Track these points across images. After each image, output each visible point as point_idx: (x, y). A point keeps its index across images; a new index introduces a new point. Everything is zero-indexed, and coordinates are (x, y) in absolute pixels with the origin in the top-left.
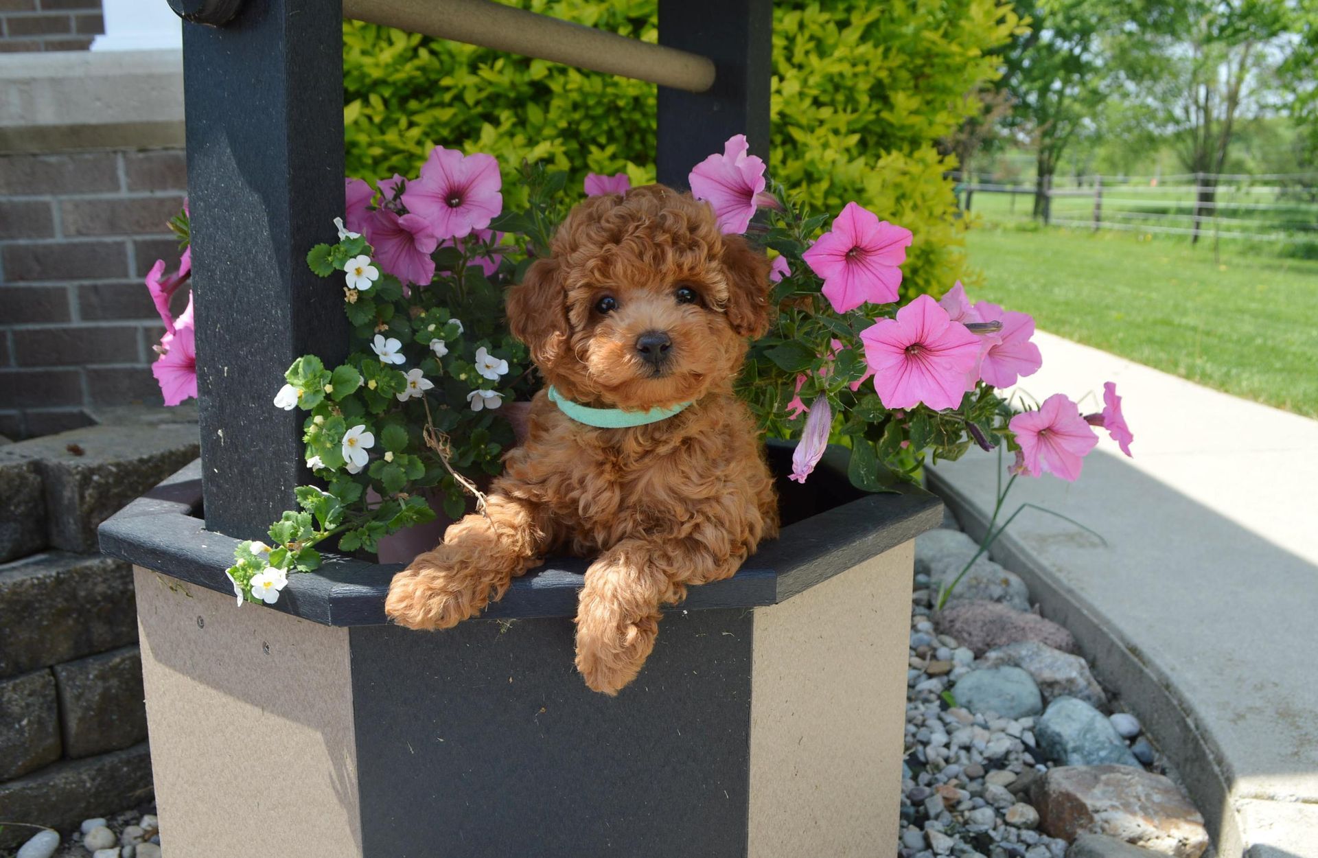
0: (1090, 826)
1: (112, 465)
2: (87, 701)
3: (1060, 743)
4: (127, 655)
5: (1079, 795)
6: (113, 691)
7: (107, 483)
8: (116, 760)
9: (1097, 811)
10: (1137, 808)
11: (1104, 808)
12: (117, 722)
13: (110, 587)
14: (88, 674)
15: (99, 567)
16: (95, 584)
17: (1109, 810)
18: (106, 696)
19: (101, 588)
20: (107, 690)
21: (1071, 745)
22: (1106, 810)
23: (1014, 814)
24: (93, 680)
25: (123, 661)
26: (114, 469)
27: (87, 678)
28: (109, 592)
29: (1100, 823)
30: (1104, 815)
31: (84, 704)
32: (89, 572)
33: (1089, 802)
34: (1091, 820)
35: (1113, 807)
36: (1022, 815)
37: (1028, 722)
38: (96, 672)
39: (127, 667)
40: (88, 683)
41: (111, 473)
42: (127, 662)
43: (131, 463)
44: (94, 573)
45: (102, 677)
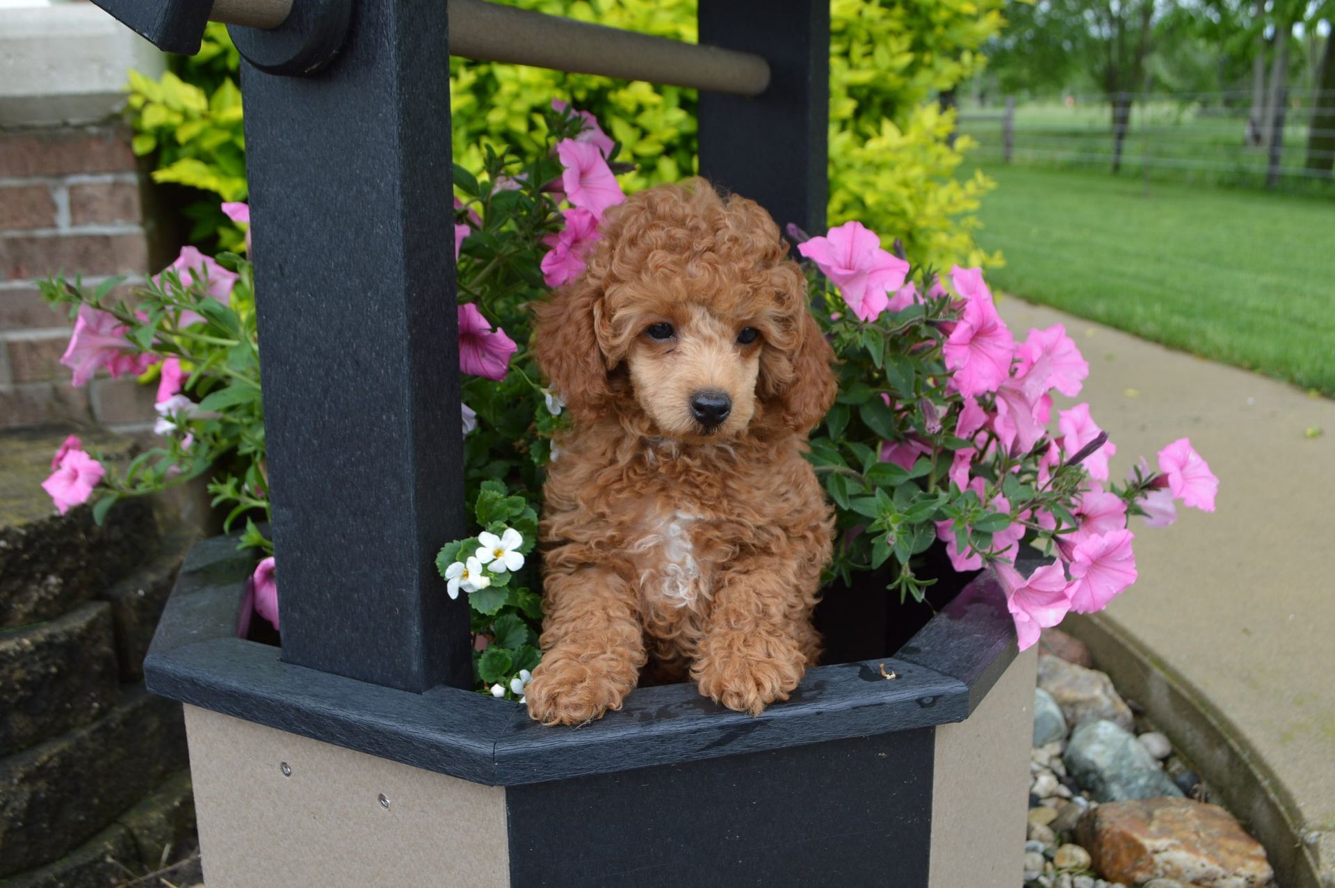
0: (1150, 867)
1: (20, 527)
2: (13, 810)
3: (1095, 771)
4: (55, 751)
5: (1136, 835)
6: (43, 795)
7: (16, 549)
8: (51, 875)
9: (1156, 852)
10: (1198, 846)
11: (1162, 848)
12: (49, 831)
13: (29, 673)
14: (11, 778)
15: (15, 651)
16: (12, 671)
17: (1170, 849)
18: (33, 802)
19: (19, 674)
20: (34, 794)
21: (1107, 774)
22: (1166, 850)
23: (1063, 857)
24: (18, 785)
25: (51, 758)
26: (23, 532)
27: (11, 784)
28: (29, 678)
29: (1161, 864)
30: (1165, 856)
31: (11, 814)
32: (4, 657)
33: (1148, 843)
34: (1151, 862)
35: (1173, 846)
36: (1072, 858)
37: (1055, 748)
38: (21, 775)
39: (56, 764)
40: (13, 789)
41: (19, 535)
42: (56, 759)
43: (41, 522)
44: (10, 657)
45: (28, 778)
